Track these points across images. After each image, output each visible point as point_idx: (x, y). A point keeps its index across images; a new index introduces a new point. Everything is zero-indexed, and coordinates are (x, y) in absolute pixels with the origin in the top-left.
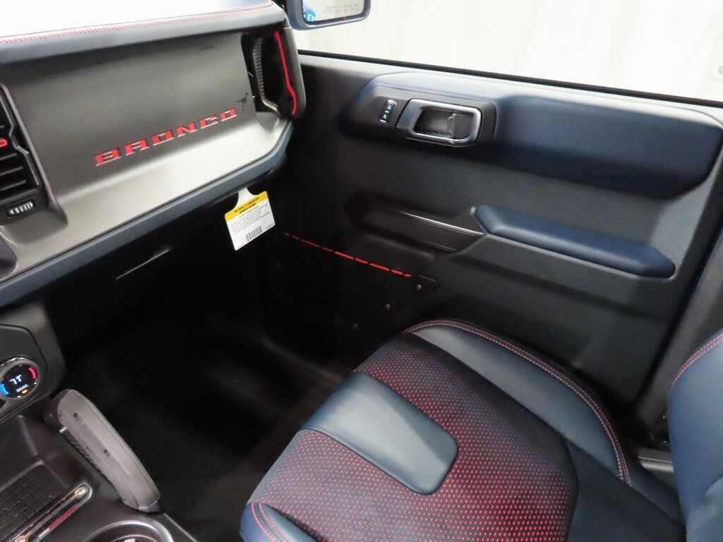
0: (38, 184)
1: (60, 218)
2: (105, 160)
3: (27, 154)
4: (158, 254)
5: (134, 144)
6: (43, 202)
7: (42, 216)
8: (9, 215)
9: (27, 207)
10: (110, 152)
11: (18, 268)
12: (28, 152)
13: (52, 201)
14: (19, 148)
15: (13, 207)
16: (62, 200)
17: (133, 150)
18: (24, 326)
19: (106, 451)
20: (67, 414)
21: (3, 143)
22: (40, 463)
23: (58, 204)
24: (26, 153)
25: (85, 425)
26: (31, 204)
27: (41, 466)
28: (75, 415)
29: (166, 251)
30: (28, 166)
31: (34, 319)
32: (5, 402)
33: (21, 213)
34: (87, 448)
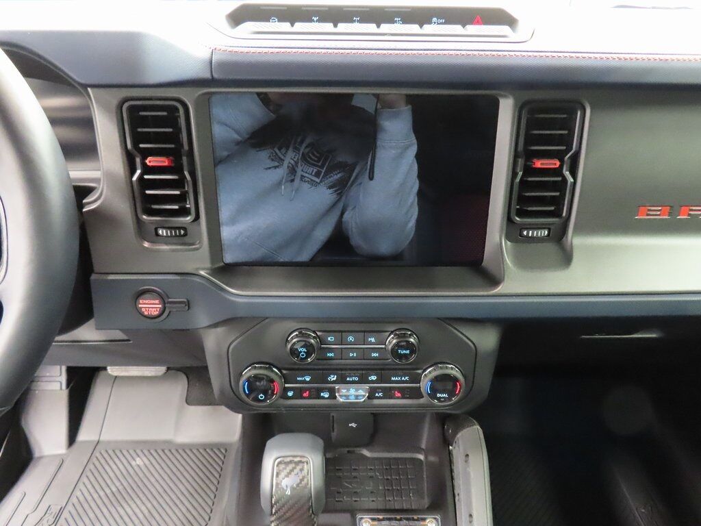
0: (564, 214)
1: (566, 258)
2: (648, 215)
3: (571, 182)
4: (642, 334)
5: (694, 208)
6: (558, 236)
7: (551, 248)
8: (521, 235)
9: (541, 233)
10: (660, 208)
11: (499, 289)
12: (572, 180)
13: (567, 237)
14: (567, 174)
15: (528, 229)
16: (578, 241)
17: (689, 215)
18: (475, 342)
19: (471, 516)
20: (461, 448)
21: (555, 164)
22: (421, 457)
23: (572, 244)
24: (570, 180)
25: (469, 473)
26: (546, 232)
27: (421, 460)
28: (467, 455)
29: (654, 336)
30: (565, 195)
31: (487, 340)
32: (423, 397)
33: (532, 237)
34: (458, 495)
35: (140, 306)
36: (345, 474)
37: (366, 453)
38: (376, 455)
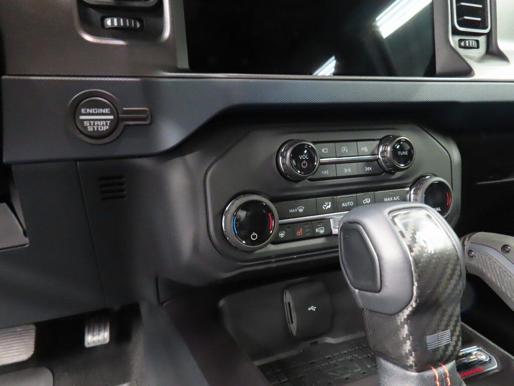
35: (82, 117)
36: (322, 365)
37: (330, 340)
38: (340, 340)
